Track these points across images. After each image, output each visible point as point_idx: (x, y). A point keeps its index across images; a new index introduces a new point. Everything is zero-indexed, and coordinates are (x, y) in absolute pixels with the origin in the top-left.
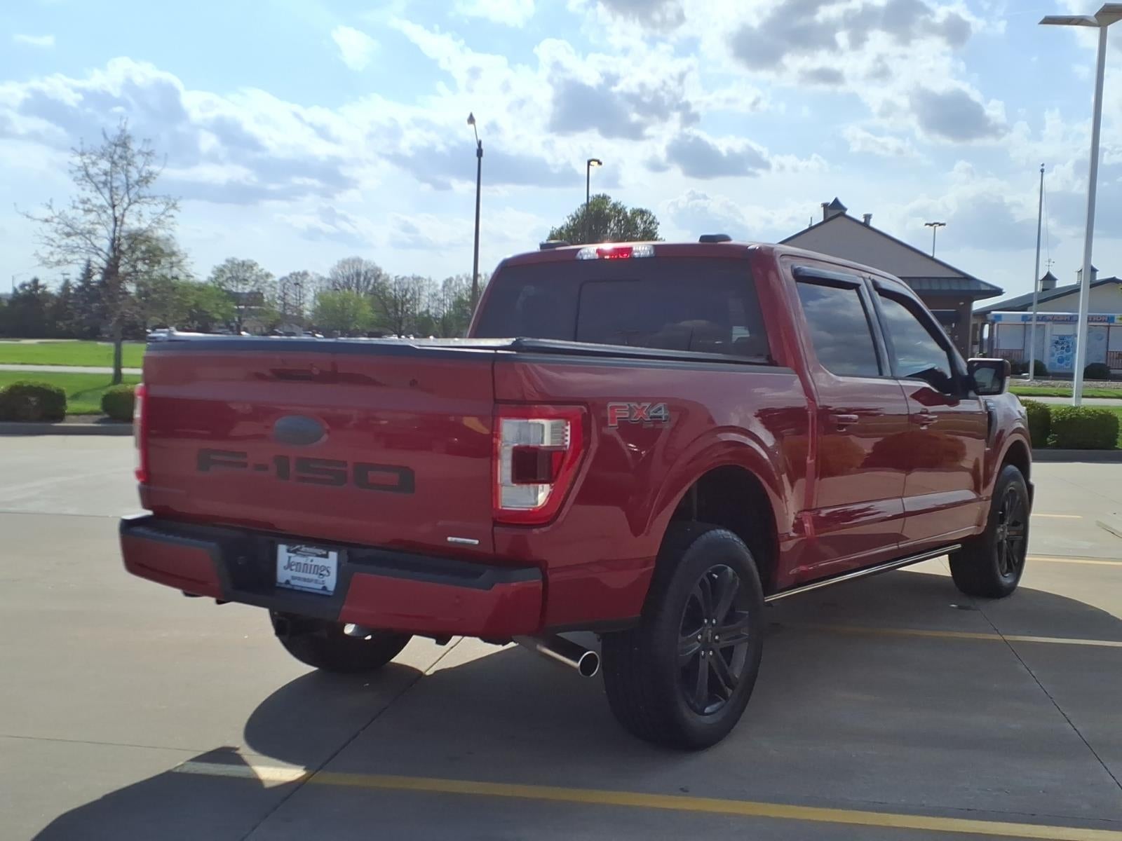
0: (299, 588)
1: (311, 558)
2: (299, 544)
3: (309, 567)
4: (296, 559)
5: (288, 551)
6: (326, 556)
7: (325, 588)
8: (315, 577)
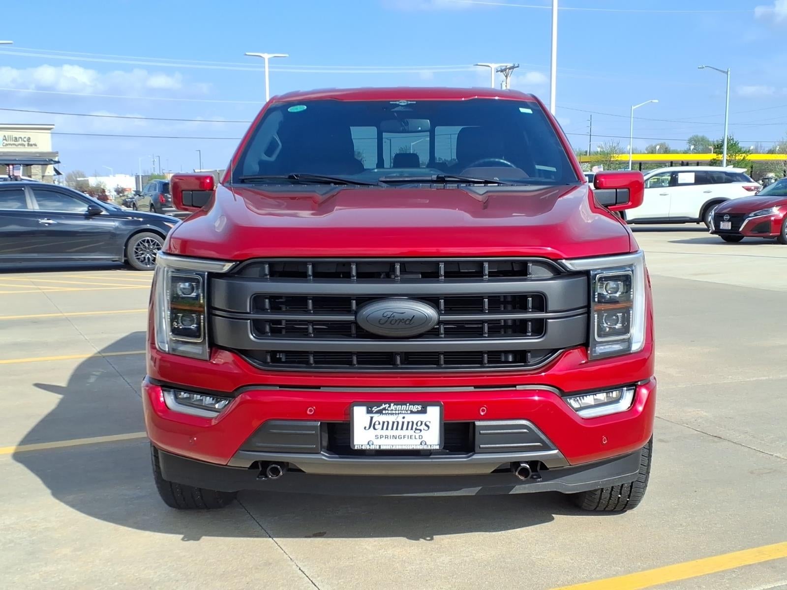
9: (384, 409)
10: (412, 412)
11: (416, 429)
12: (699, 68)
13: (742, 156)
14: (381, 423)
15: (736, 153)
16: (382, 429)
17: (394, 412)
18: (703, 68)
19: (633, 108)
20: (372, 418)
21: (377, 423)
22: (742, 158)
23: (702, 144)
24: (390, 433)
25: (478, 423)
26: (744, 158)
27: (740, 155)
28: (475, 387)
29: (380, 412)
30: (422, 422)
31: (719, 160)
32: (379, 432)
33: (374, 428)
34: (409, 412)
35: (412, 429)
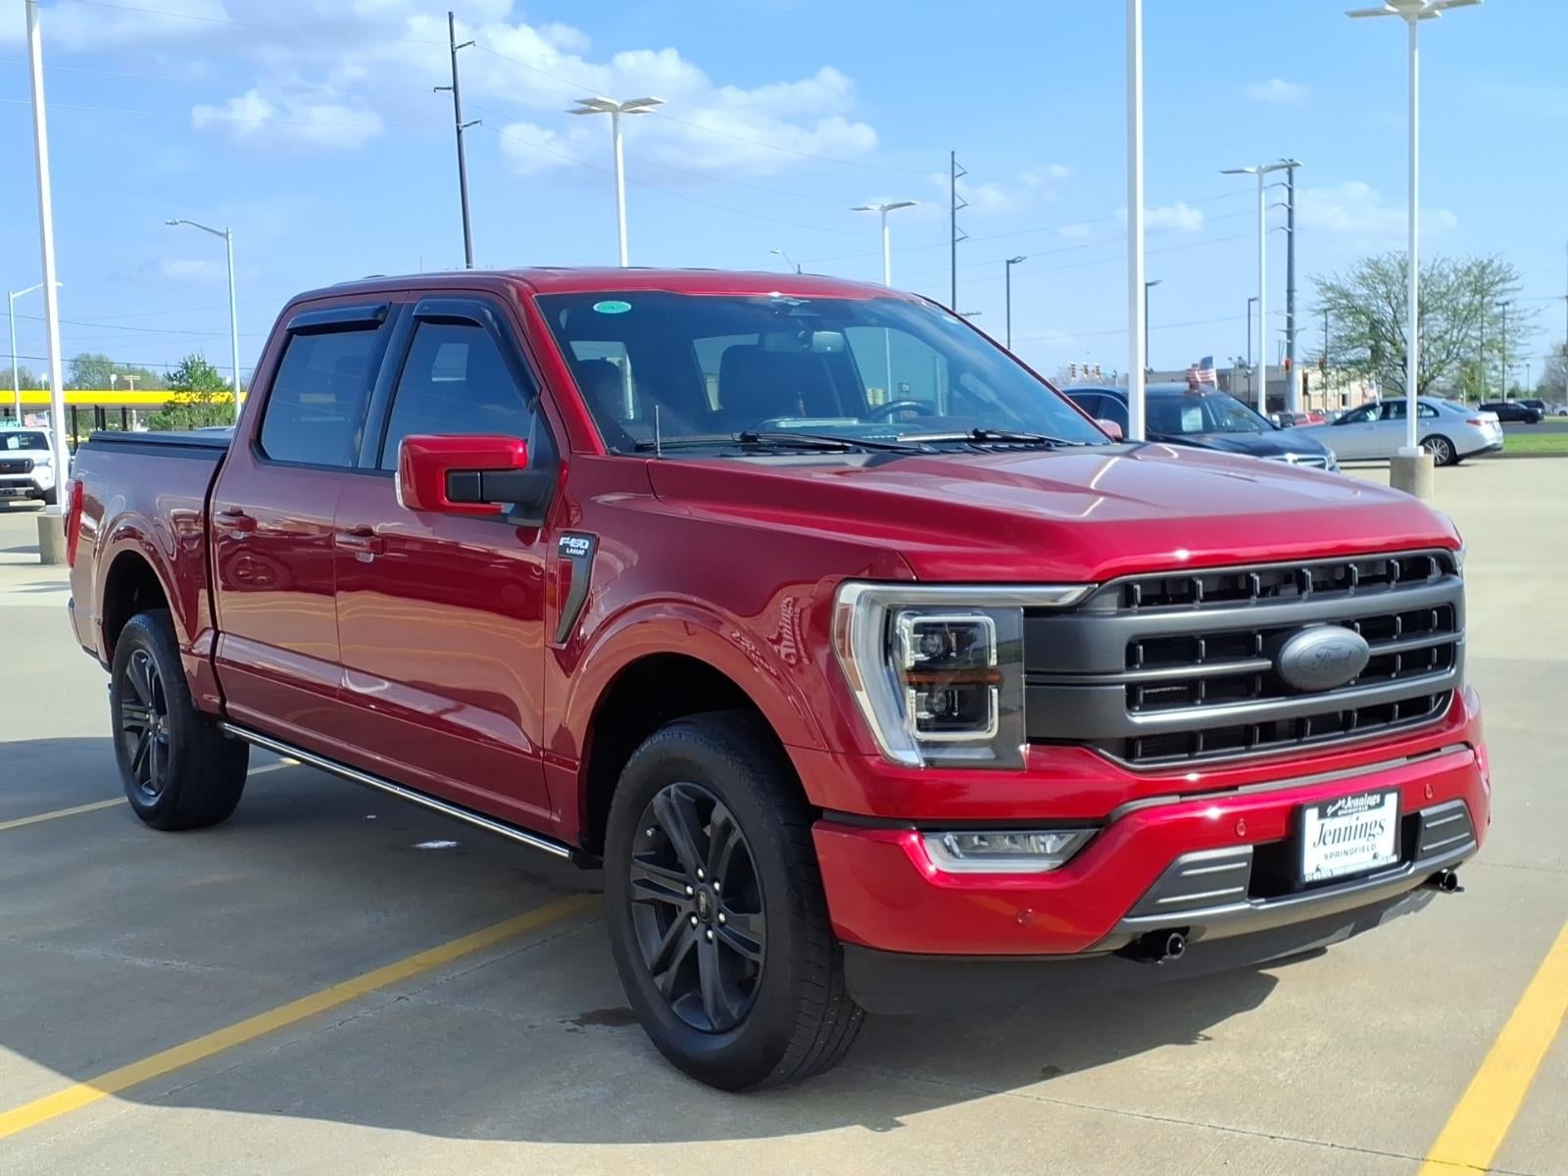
9: (1340, 808)
10: (1370, 807)
11: (1370, 835)
12: (167, 223)
13: (223, 396)
14: (1333, 832)
15: (213, 390)
16: (1333, 842)
17: (1350, 811)
18: (176, 223)
19: (12, 296)
20: (1323, 825)
21: (1328, 833)
22: (224, 399)
23: (99, 372)
24: (1342, 846)
25: (1423, 813)
26: (228, 400)
27: (221, 394)
28: (1409, 757)
29: (1335, 814)
30: (1376, 822)
31: (180, 403)
32: (1331, 848)
33: (1324, 843)
34: (1366, 807)
35: (1365, 835)
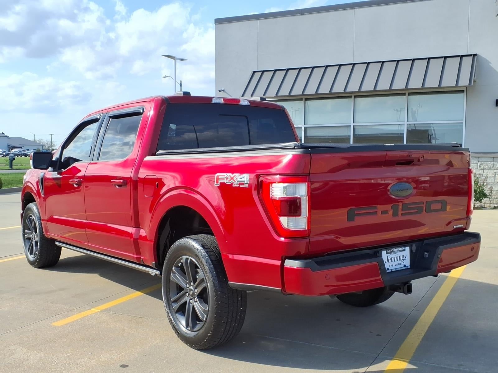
0: (394, 270)
1: (397, 253)
2: (392, 248)
3: (397, 257)
4: (390, 256)
5: (387, 253)
6: (404, 250)
7: (405, 266)
8: (400, 262)
